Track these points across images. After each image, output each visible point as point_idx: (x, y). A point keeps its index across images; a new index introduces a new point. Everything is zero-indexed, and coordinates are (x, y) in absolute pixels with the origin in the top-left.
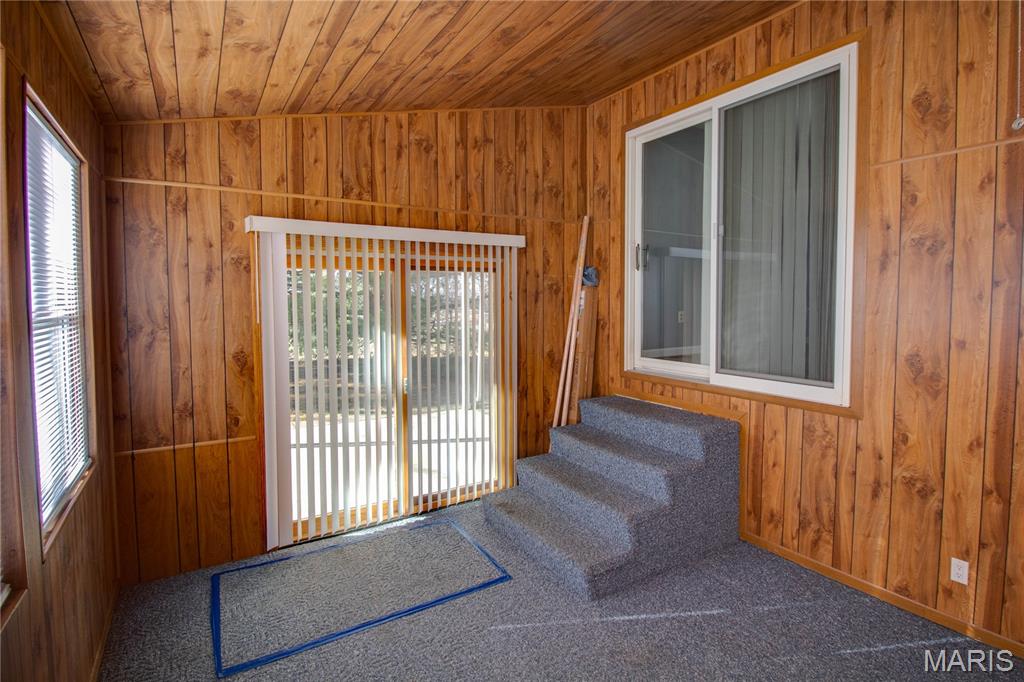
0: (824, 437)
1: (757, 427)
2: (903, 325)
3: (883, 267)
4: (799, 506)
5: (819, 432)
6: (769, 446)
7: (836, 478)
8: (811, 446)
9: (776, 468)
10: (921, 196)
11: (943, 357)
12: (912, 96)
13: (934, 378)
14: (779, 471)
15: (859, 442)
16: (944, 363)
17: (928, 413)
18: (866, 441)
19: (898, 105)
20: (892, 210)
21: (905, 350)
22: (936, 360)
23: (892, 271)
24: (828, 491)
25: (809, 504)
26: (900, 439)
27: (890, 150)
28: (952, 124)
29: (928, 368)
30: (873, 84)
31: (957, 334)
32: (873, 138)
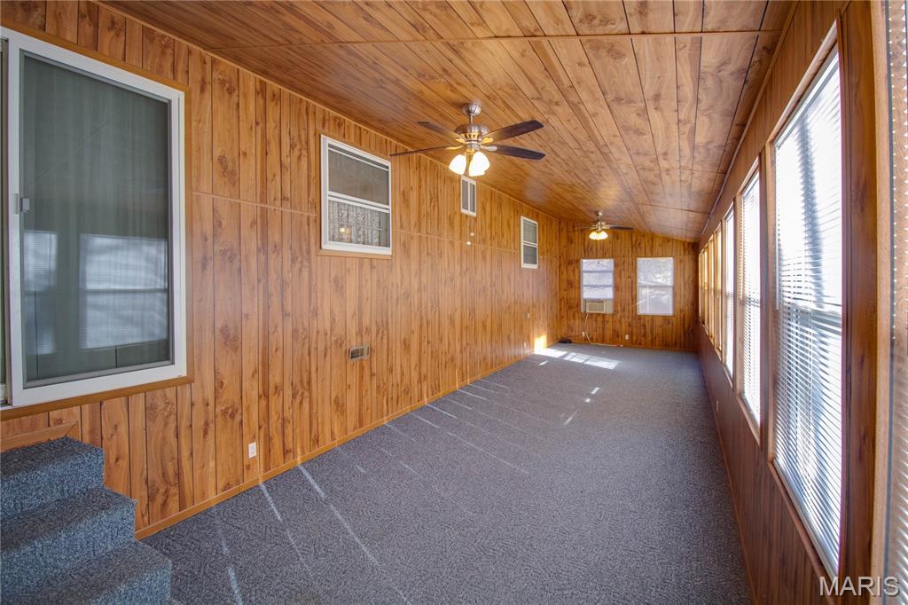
0: (165, 409)
1: (92, 432)
2: (217, 308)
3: (204, 267)
4: (147, 482)
5: (161, 405)
6: (109, 444)
7: (177, 437)
8: (154, 422)
9: (120, 462)
10: (224, 223)
11: (239, 325)
12: (218, 155)
13: (235, 339)
14: (123, 464)
15: (193, 399)
16: (239, 330)
17: (233, 362)
18: (198, 398)
19: (210, 156)
20: (208, 228)
21: (219, 325)
22: (236, 328)
23: (209, 271)
24: (171, 451)
25: (155, 475)
26: (219, 385)
27: (205, 186)
28: (237, 183)
29: (232, 332)
30: (193, 132)
31: (245, 311)
32: (194, 172)
